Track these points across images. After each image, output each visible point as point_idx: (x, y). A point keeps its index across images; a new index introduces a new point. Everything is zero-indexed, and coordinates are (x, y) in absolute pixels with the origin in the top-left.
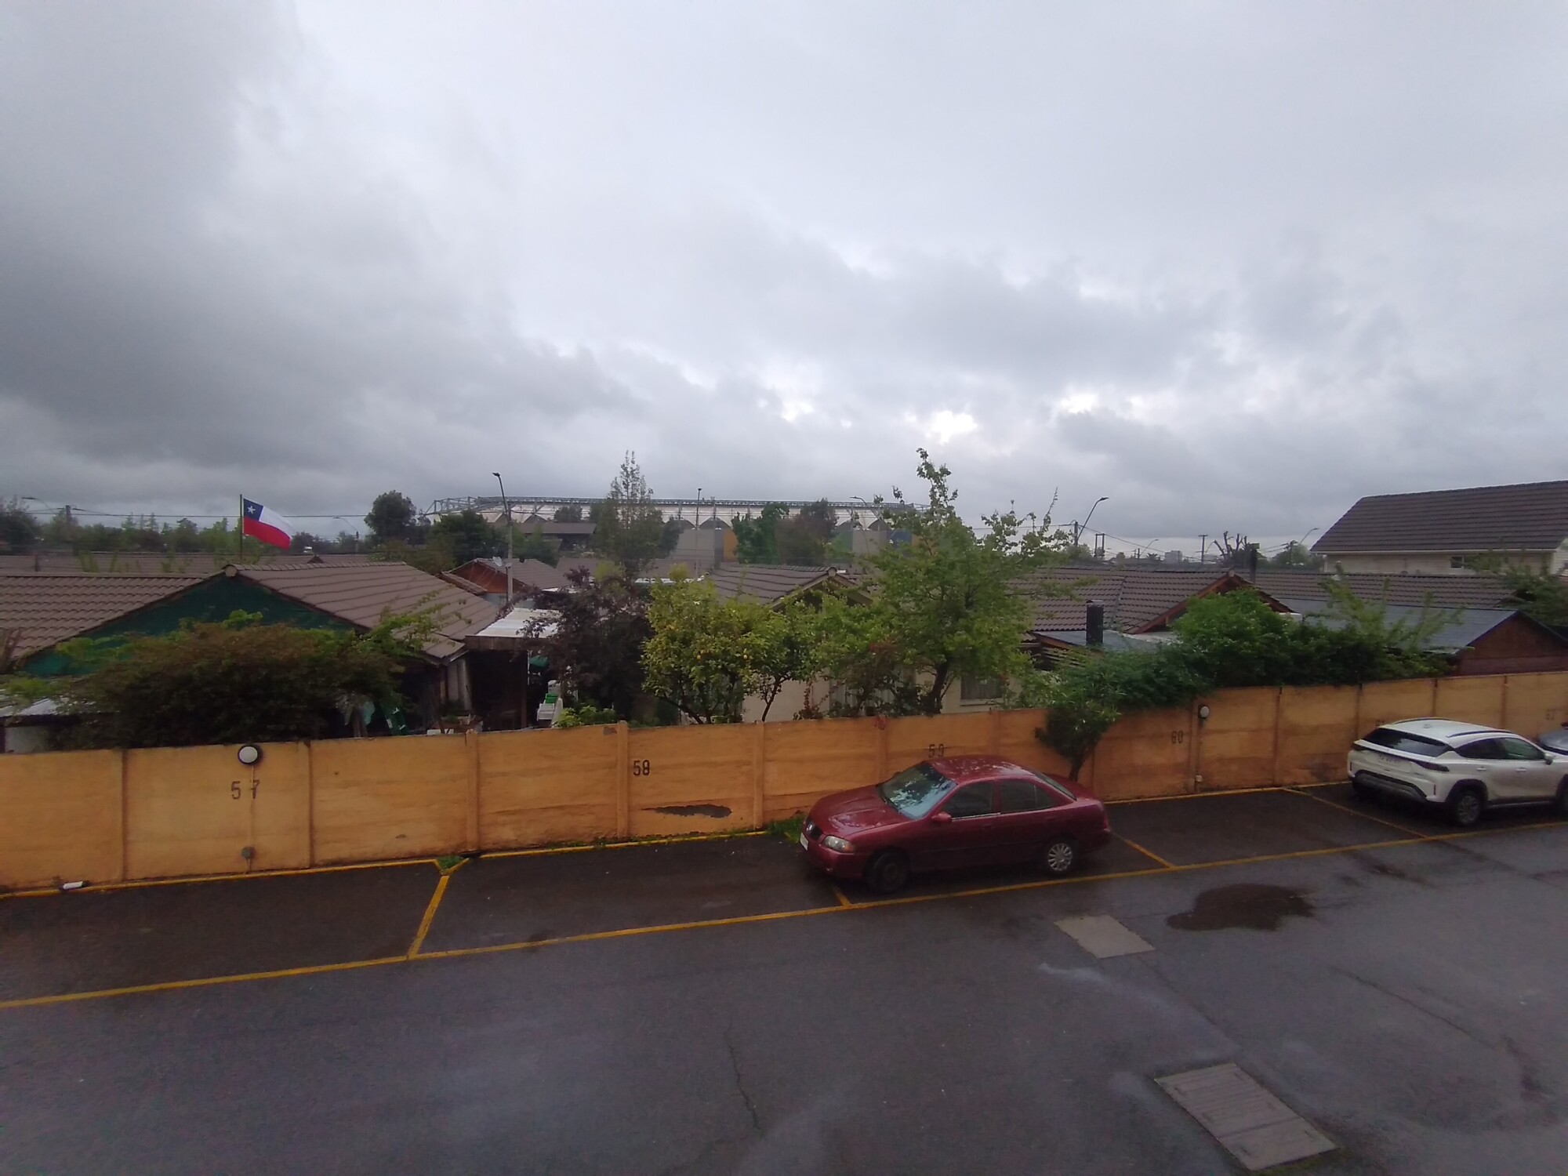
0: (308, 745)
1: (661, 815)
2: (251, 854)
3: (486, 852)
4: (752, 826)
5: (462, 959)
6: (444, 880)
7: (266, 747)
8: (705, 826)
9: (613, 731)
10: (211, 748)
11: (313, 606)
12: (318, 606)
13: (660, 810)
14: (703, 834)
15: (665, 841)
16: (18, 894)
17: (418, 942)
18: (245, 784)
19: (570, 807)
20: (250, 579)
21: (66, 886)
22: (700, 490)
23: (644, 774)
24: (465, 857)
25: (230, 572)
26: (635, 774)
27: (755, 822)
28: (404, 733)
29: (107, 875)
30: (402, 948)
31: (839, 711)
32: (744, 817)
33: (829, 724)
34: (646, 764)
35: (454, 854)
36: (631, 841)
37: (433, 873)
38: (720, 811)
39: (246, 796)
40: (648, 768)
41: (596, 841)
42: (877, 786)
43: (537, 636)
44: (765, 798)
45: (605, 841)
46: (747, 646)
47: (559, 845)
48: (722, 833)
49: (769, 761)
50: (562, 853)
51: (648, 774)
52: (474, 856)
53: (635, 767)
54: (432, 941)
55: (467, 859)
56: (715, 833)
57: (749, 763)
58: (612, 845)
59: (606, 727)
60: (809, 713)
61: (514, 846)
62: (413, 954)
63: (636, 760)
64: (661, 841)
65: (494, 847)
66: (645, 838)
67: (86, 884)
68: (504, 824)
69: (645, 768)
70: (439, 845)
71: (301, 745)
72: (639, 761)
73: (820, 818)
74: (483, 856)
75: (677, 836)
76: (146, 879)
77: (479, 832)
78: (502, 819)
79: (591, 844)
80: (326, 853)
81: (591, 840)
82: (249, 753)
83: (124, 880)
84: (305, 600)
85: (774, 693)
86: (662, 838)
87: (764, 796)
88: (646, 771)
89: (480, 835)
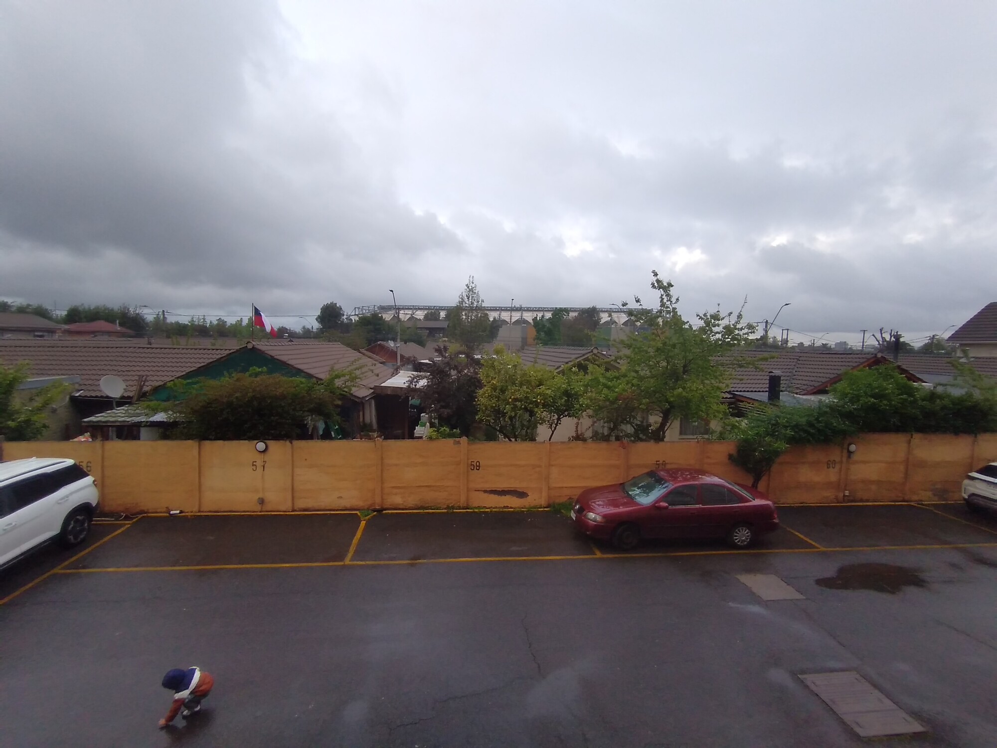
0: (291, 443)
1: (486, 495)
2: (262, 501)
3: (386, 509)
4: (541, 505)
5: (374, 566)
6: (363, 523)
7: (271, 443)
8: (513, 502)
9: (459, 443)
10: (242, 441)
11: (292, 366)
12: (296, 366)
13: (485, 491)
14: (511, 508)
15: (489, 510)
16: (149, 515)
17: (350, 555)
18: (259, 463)
19: (433, 486)
20: (260, 350)
21: (172, 512)
22: (513, 300)
23: (477, 469)
24: (375, 512)
25: (250, 346)
26: (471, 469)
27: (543, 502)
28: (340, 439)
29: (191, 508)
30: (341, 557)
31: (598, 437)
32: (536, 499)
33: (591, 444)
34: (478, 463)
35: (368, 509)
36: (468, 509)
37: (356, 520)
38: (522, 495)
39: (260, 469)
40: (479, 466)
41: (448, 508)
42: (621, 484)
43: (416, 386)
44: (549, 489)
45: (453, 508)
46: (539, 394)
47: (427, 508)
48: (523, 508)
49: (552, 466)
50: (428, 513)
51: (479, 470)
52: (380, 511)
53: (471, 465)
54: (358, 555)
55: (376, 513)
56: (519, 508)
57: (540, 466)
58: (457, 511)
59: (454, 440)
60: (579, 437)
61: (401, 507)
62: (347, 561)
63: (472, 461)
64: (486, 510)
65: (391, 507)
66: (476, 508)
67: (181, 512)
68: (396, 494)
69: (477, 466)
70: (360, 503)
71: (288, 443)
72: (474, 462)
73: (584, 501)
74: (384, 512)
75: (496, 508)
76: (210, 512)
77: (382, 497)
78: (395, 491)
79: (445, 509)
80: (301, 504)
81: (445, 507)
82: (261, 446)
83: (199, 511)
84: (287, 362)
85: (556, 425)
86: (487, 508)
87: (549, 487)
88: (478, 468)
89: (382, 499)
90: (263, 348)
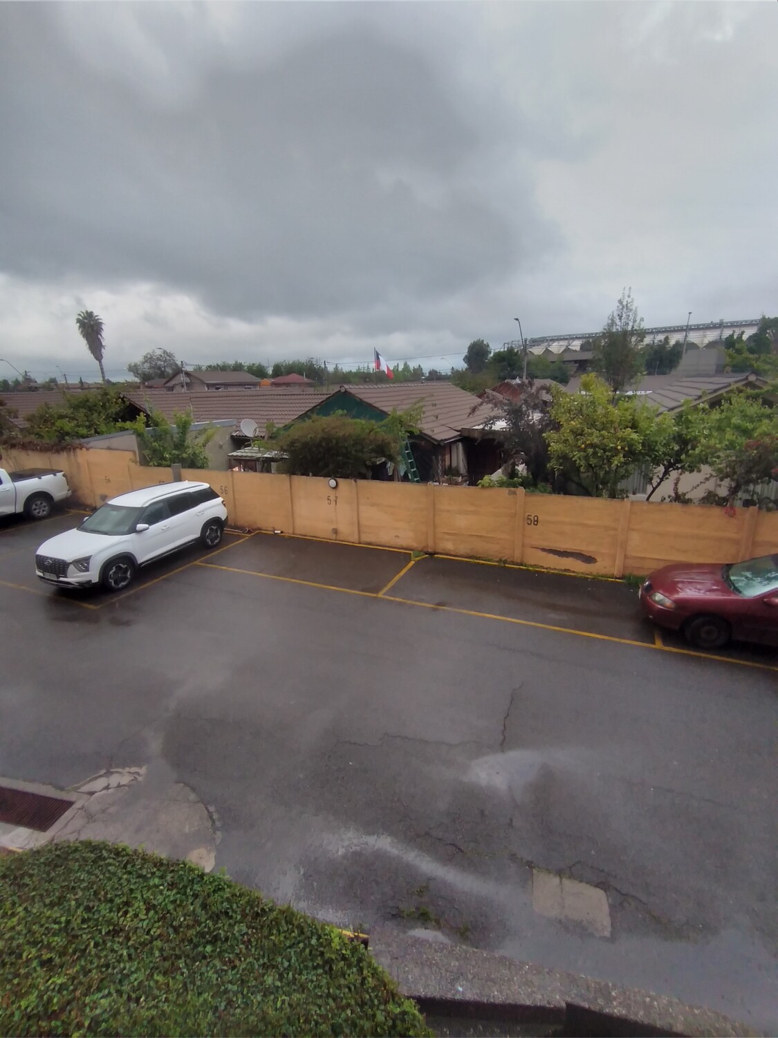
0: (356, 482)
1: (544, 554)
2: (335, 531)
3: (437, 553)
4: (613, 575)
5: (400, 604)
6: (412, 563)
7: (341, 481)
8: (577, 567)
9: (515, 493)
10: (319, 478)
11: (377, 408)
12: (380, 408)
13: (543, 550)
14: (573, 572)
15: (545, 570)
16: (263, 532)
17: (385, 589)
18: (332, 498)
19: (485, 537)
20: (350, 393)
21: (276, 532)
23: (534, 524)
24: (426, 554)
25: (343, 390)
26: (528, 524)
27: (616, 570)
28: (417, 481)
29: (288, 532)
30: (377, 590)
31: (711, 499)
32: (607, 566)
33: (696, 510)
34: (536, 518)
35: (421, 551)
36: (522, 565)
37: (407, 558)
38: (589, 559)
39: (333, 503)
40: (537, 521)
41: (500, 561)
42: (727, 565)
43: (491, 428)
44: (626, 557)
45: (505, 562)
46: (623, 439)
47: (477, 558)
48: (588, 574)
49: (633, 530)
50: (478, 563)
51: (536, 525)
52: (431, 554)
53: (528, 519)
54: (389, 593)
55: (427, 556)
56: (582, 573)
57: (616, 529)
58: (509, 566)
59: (510, 491)
60: (679, 498)
61: (452, 553)
62: (380, 595)
63: (530, 514)
64: (543, 570)
65: (443, 552)
66: (531, 566)
67: (282, 532)
68: (448, 540)
69: (535, 521)
70: (414, 544)
71: (353, 481)
72: (530, 515)
74: (436, 556)
75: (555, 569)
76: (301, 535)
77: (434, 541)
78: (447, 537)
79: (497, 562)
80: (365, 538)
81: (497, 559)
82: (333, 483)
83: (294, 534)
84: (374, 405)
85: (662, 480)
86: (544, 568)
87: (625, 555)
88: (536, 523)
89: (435, 543)
90: (353, 391)
